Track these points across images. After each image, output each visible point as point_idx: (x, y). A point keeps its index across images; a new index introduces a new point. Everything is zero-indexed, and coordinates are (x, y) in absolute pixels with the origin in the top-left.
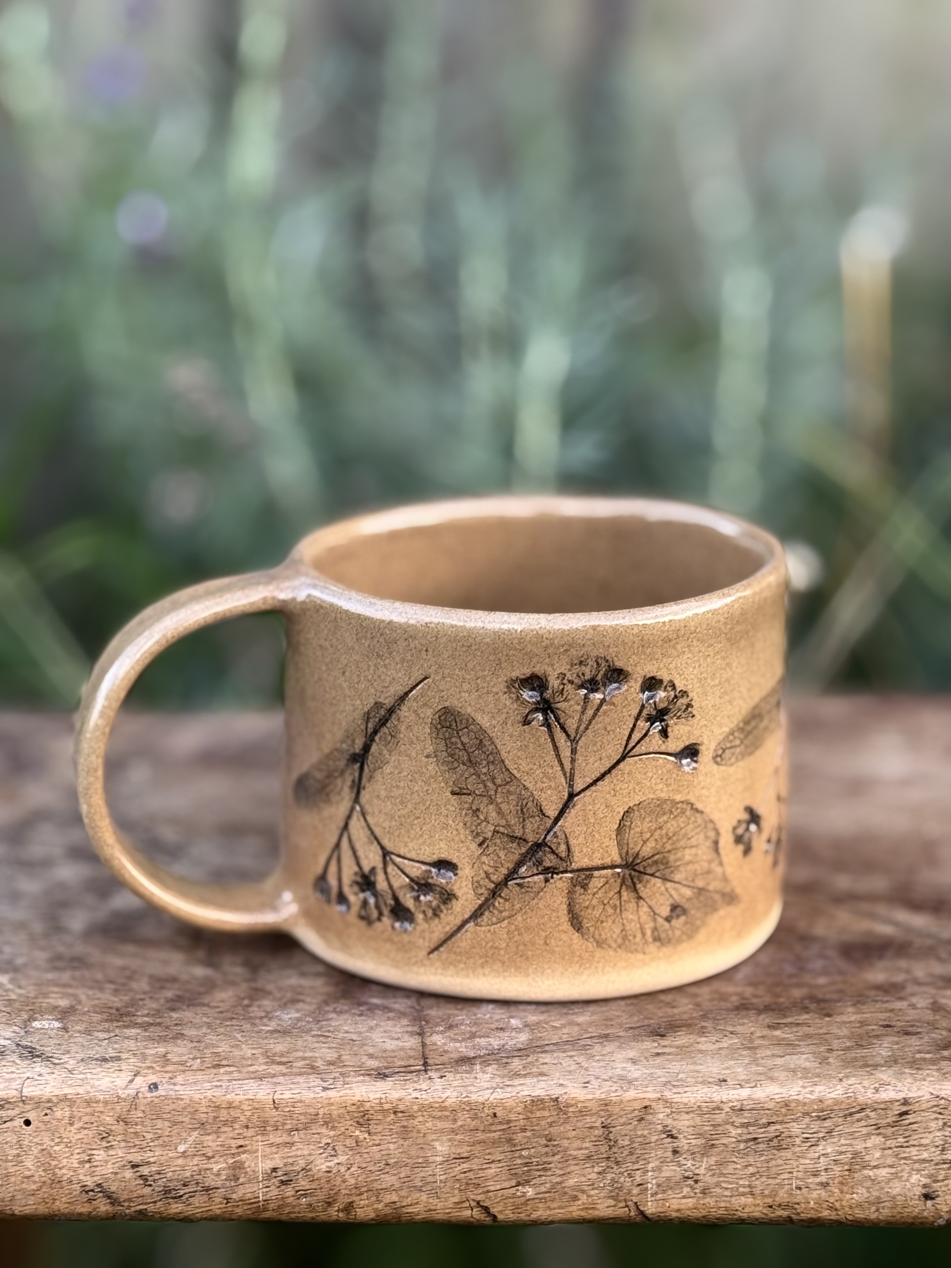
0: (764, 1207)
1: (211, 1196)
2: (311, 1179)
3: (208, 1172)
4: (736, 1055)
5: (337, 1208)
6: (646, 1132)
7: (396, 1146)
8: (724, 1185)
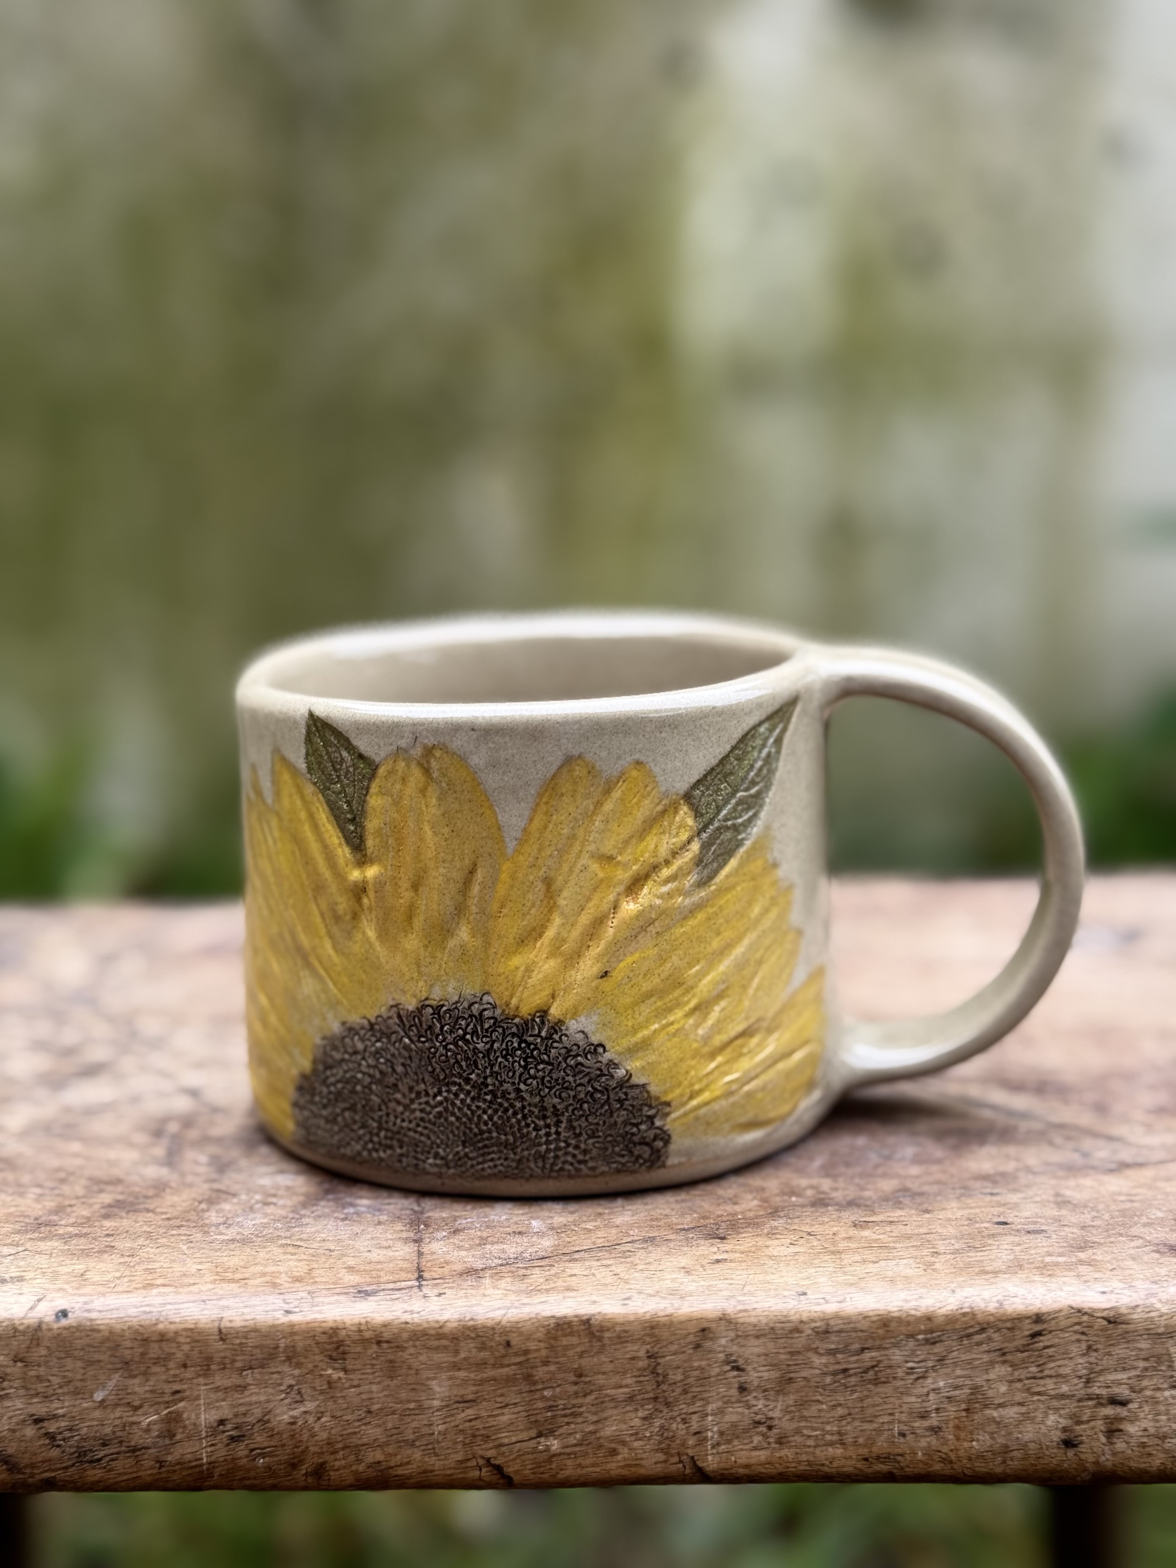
0: (858, 1461)
1: (140, 1458)
2: (270, 1434)
3: (135, 1427)
4: (816, 1262)
5: (304, 1471)
6: (704, 1363)
7: (380, 1386)
8: (805, 1432)
